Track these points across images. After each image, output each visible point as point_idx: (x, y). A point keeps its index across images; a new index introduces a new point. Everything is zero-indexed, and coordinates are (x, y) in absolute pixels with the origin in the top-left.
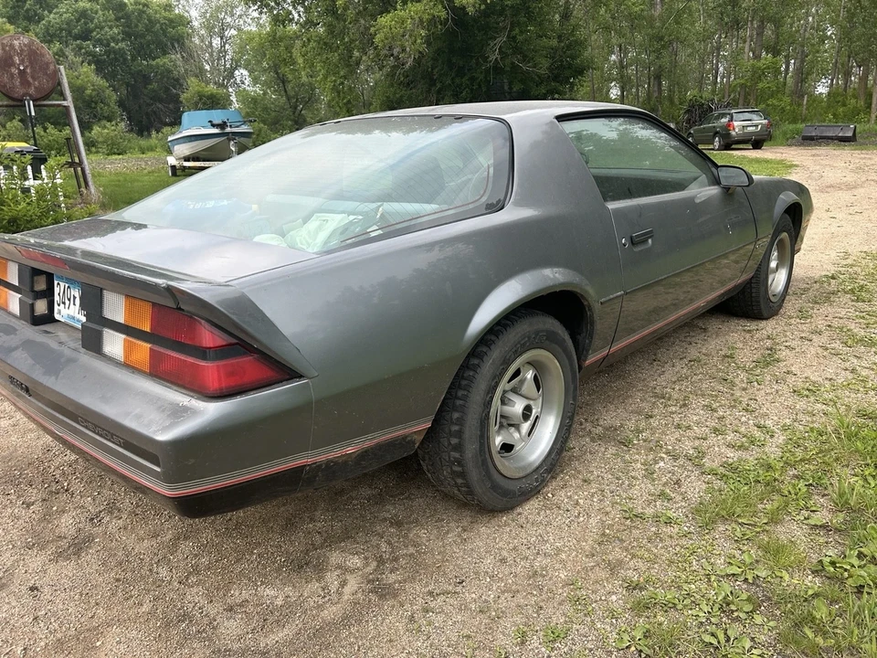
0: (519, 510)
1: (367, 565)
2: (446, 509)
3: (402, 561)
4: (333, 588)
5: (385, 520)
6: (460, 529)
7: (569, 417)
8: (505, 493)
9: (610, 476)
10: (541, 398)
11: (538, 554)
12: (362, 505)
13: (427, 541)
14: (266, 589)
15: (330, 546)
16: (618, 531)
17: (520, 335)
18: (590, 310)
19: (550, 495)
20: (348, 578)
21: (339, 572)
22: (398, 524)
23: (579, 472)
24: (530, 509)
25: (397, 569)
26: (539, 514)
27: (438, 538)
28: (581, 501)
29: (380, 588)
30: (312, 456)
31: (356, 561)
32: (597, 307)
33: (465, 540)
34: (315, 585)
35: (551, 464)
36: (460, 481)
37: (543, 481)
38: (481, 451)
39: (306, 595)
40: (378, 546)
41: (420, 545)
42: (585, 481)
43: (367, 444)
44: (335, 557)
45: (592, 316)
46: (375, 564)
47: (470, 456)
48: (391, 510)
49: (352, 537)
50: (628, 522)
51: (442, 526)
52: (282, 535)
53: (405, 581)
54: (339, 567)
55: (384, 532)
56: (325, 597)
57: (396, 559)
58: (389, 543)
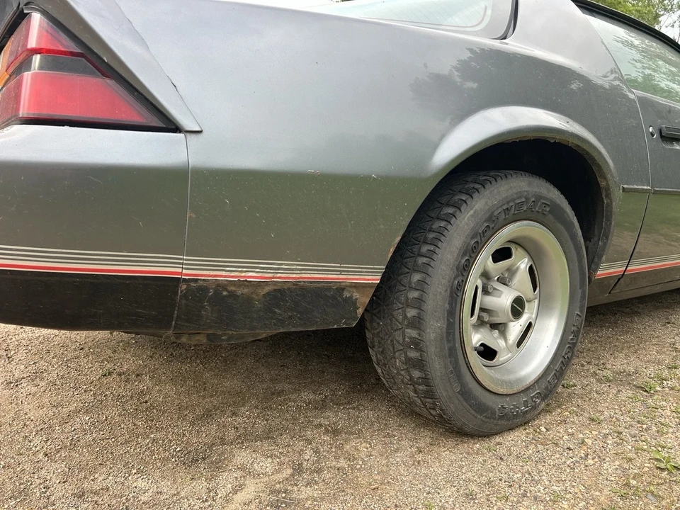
0: (498, 439)
1: (279, 471)
2: (400, 426)
3: (326, 474)
4: (222, 493)
5: (321, 425)
6: (414, 449)
7: (573, 332)
8: (481, 408)
9: (628, 419)
10: (537, 301)
11: (524, 495)
12: (299, 408)
13: (367, 456)
14: (140, 479)
15: (243, 443)
16: (650, 483)
17: (515, 191)
18: (608, 196)
19: (543, 429)
20: (247, 482)
21: (239, 473)
22: (336, 432)
23: (583, 410)
24: (514, 440)
25: (316, 483)
26: (527, 447)
27: (382, 455)
28: (589, 442)
29: (285, 503)
30: (191, 266)
31: (267, 465)
32: (617, 195)
33: (419, 462)
34: (201, 486)
35: (546, 388)
36: (416, 374)
37: (534, 408)
38: (448, 334)
39: (183, 494)
40: (301, 452)
41: (355, 459)
42: (593, 420)
43: (281, 276)
44: (242, 456)
45: (610, 205)
46: (289, 471)
47: (432, 336)
48: (331, 417)
49: (272, 438)
50: (664, 474)
51: (391, 443)
52: (193, 423)
53: (322, 499)
54: (242, 468)
55: (314, 438)
56: (206, 501)
57: (319, 471)
58: (317, 452)
